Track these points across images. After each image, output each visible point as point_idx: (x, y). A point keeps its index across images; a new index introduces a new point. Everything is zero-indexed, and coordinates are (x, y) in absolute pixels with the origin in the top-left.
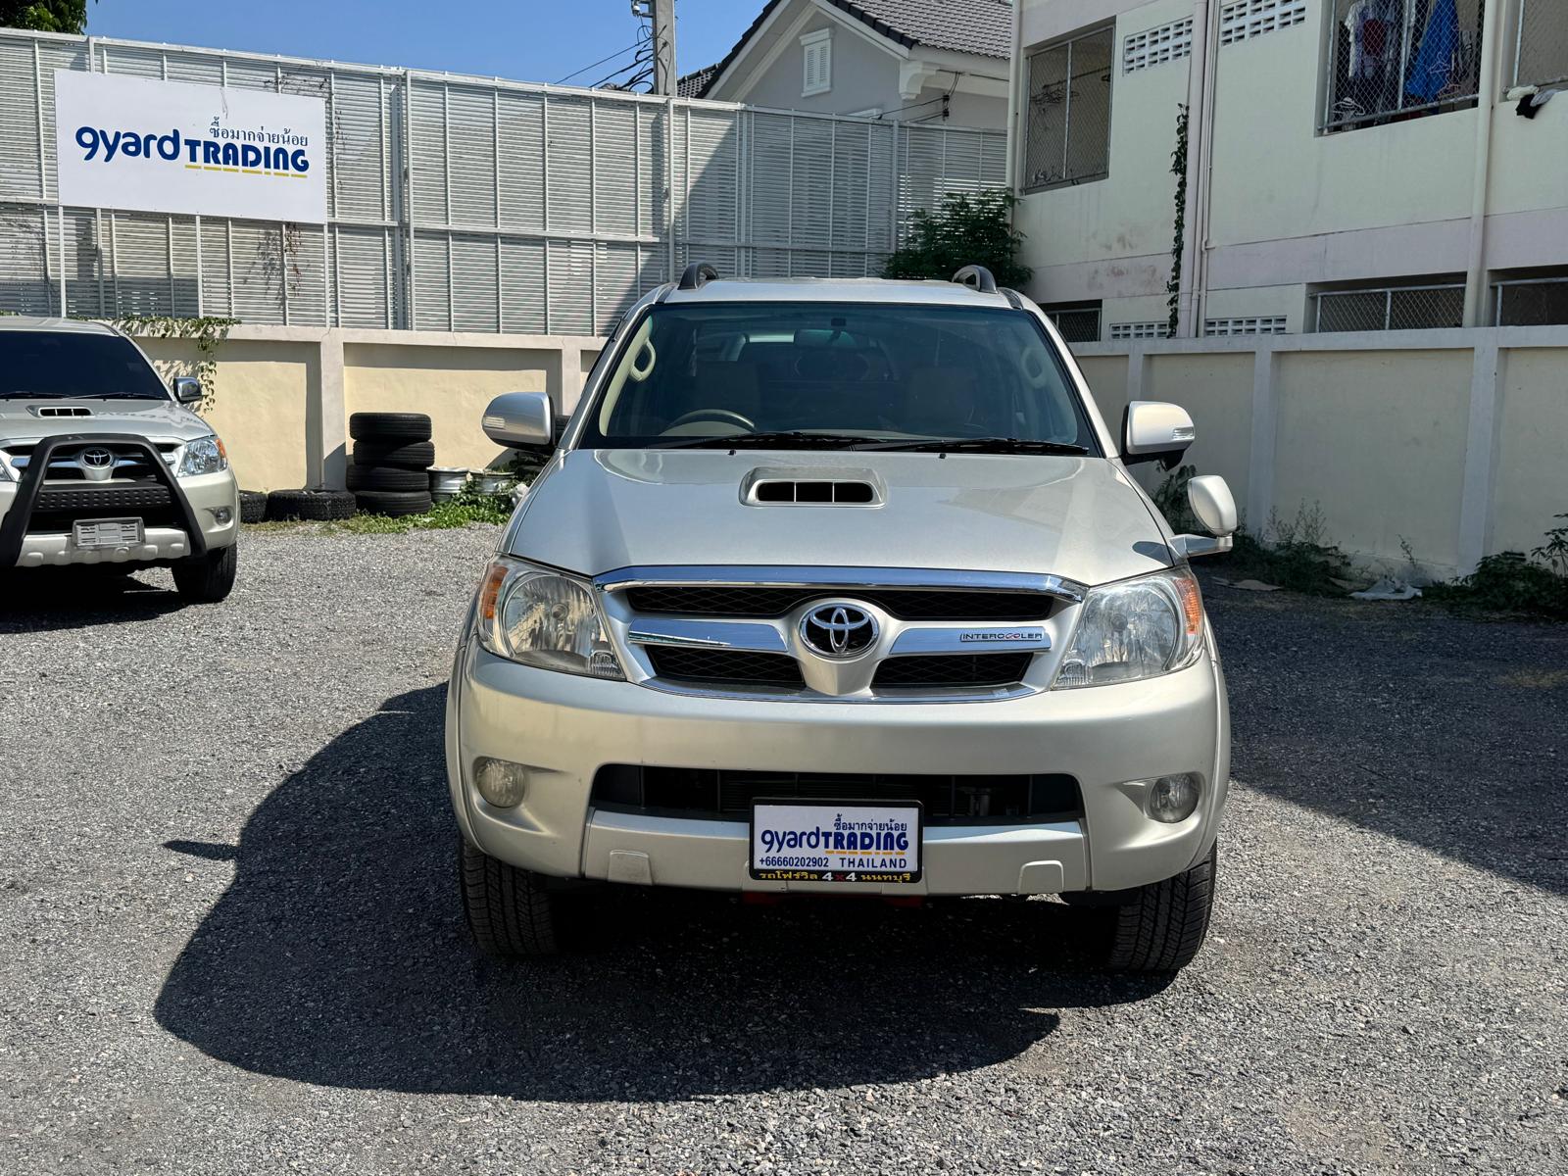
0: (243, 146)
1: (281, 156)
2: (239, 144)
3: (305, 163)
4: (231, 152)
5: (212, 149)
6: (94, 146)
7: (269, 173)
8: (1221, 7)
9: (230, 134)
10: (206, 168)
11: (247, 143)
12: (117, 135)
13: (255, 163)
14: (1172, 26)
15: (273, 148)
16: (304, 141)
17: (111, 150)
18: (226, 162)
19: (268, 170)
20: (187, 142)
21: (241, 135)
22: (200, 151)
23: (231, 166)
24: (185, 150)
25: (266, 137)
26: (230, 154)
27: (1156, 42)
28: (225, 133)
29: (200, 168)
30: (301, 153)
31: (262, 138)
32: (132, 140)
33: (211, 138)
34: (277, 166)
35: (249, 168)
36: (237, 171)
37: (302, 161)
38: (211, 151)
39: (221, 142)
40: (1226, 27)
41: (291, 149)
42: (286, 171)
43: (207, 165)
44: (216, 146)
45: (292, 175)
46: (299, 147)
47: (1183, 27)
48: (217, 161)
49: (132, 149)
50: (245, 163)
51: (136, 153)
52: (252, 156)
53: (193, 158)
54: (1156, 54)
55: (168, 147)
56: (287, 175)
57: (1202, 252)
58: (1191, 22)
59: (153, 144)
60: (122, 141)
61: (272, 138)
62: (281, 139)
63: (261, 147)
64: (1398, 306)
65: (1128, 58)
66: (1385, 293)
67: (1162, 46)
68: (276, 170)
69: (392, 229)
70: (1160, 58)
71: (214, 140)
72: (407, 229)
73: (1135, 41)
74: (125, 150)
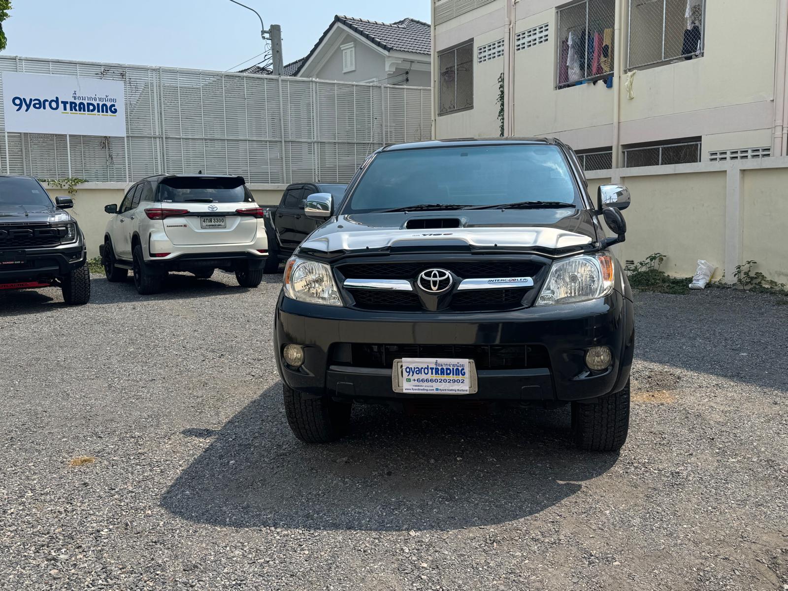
0: (87, 103)
1: (105, 107)
2: (85, 102)
3: (116, 110)
4: (82, 106)
5: (73, 105)
6: (20, 105)
7: (99, 115)
8: (515, 34)
9: (82, 98)
10: (71, 113)
11: (89, 102)
12: (31, 100)
13: (93, 111)
14: (496, 43)
15: (101, 104)
16: (113, 100)
17: (28, 107)
18: (80, 110)
19: (99, 113)
20: (62, 102)
21: (87, 98)
22: (68, 106)
23: (82, 112)
24: (61, 105)
25: (98, 99)
26: (82, 107)
27: (490, 49)
28: (79, 98)
29: (68, 113)
30: (114, 105)
31: (95, 100)
32: (38, 102)
34: (103, 112)
35: (90, 113)
36: (85, 114)
37: (114, 109)
38: (73, 106)
39: (78, 102)
40: (517, 43)
41: (109, 104)
42: (107, 114)
43: (71, 112)
44: (75, 103)
45: (110, 115)
46: (113, 103)
47: (501, 43)
48: (76, 110)
49: (37, 106)
50: (88, 111)
51: (39, 108)
52: (91, 107)
53: (65, 109)
54: (490, 55)
55: (54, 105)
58: (503, 41)
60: (33, 103)
61: (100, 99)
62: (104, 100)
63: (95, 103)
64: (588, 162)
65: (479, 57)
66: (583, 156)
67: (493, 51)
68: (103, 113)
69: (155, 138)
70: (492, 57)
71: (74, 101)
72: (162, 138)
73: (482, 49)
74: (34, 106)
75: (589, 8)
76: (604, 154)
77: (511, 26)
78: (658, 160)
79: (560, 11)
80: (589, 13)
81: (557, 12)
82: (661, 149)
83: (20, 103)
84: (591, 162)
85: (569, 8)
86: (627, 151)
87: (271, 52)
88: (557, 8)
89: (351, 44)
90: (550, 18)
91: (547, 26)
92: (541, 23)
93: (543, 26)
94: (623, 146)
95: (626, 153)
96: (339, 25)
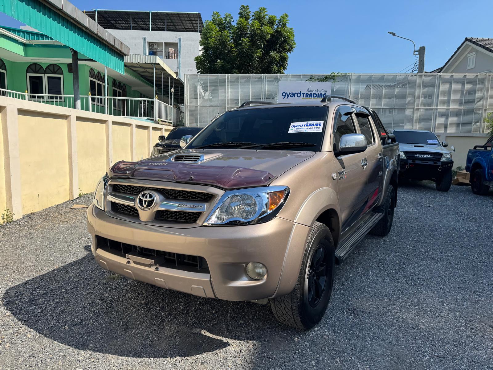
1: (321, 95)
4: (311, 95)
6: (285, 96)
9: (311, 91)
10: (306, 98)
11: (314, 93)
12: (290, 93)
13: (315, 97)
15: (320, 93)
16: (326, 91)
17: (288, 96)
18: (310, 97)
19: (318, 98)
20: (302, 94)
21: (313, 91)
22: (305, 95)
24: (302, 95)
25: (318, 91)
30: (325, 94)
31: (317, 92)
32: (292, 94)
33: (307, 92)
34: (320, 97)
35: (314, 98)
36: (312, 99)
39: (309, 93)
41: (323, 93)
44: (308, 94)
46: (325, 93)
48: (308, 97)
49: (292, 96)
50: (313, 97)
51: (292, 97)
52: (315, 95)
53: (303, 97)
55: (299, 95)
59: (296, 95)
60: (290, 94)
62: (321, 91)
71: (308, 93)
74: (291, 96)
87: (418, 62)
89: (474, 53)
96: (467, 42)
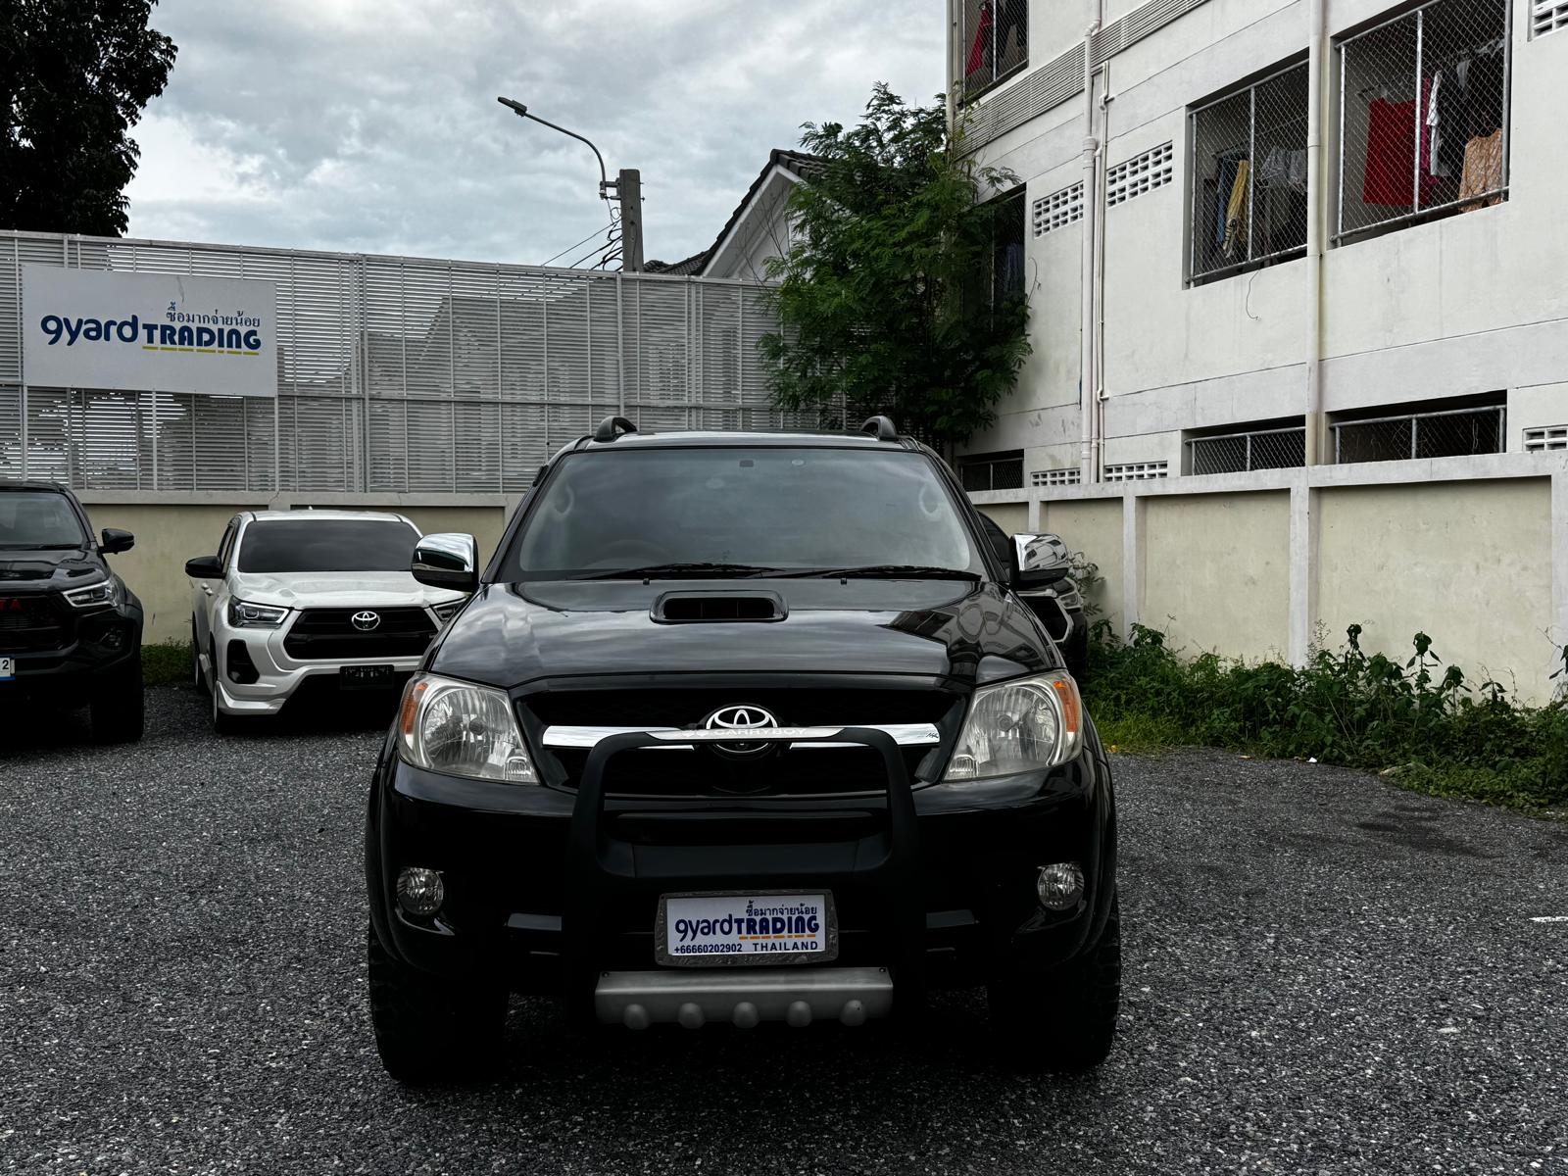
0: (198, 328)
1: (234, 336)
2: (194, 326)
3: (258, 343)
4: (186, 334)
5: (168, 332)
6: (58, 332)
7: (223, 352)
8: (1106, 170)
9: (186, 318)
10: (162, 349)
11: (202, 325)
12: (80, 322)
13: (208, 343)
14: (1069, 190)
15: (227, 329)
16: (256, 322)
17: (74, 335)
18: (182, 342)
19: (221, 349)
20: (145, 326)
21: (197, 318)
22: (157, 334)
23: (186, 346)
24: (143, 333)
25: (220, 320)
26: (185, 336)
27: (1059, 205)
28: (181, 317)
29: (156, 348)
30: (254, 333)
31: (216, 322)
32: (93, 326)
33: (167, 322)
34: (230, 345)
35: (203, 348)
36: (192, 350)
37: (255, 340)
38: (167, 333)
39: (177, 325)
40: (1111, 189)
41: (243, 330)
42: (238, 350)
43: (164, 346)
44: (172, 329)
45: (245, 353)
46: (252, 328)
47: (1077, 190)
48: (173, 342)
49: (93, 334)
50: (199, 343)
51: (97, 338)
52: (206, 337)
53: (150, 340)
54: (1058, 217)
55: (127, 332)
56: (240, 353)
57: (1098, 404)
58: (1082, 186)
59: (113, 330)
60: (84, 327)
61: (225, 321)
62: (234, 322)
63: (215, 329)
64: (1256, 450)
65: (1037, 221)
66: (1246, 437)
67: (1062, 209)
68: (230, 349)
69: (349, 399)
70: (1060, 221)
71: (170, 324)
72: (364, 399)
73: (1042, 206)
74: (87, 334)
75: (1257, 104)
76: (1291, 433)
77: (1098, 152)
78: (1410, 449)
79: (1197, 113)
80: (1257, 113)
81: (1191, 117)
82: (1414, 422)
83: (57, 328)
84: (1262, 451)
85: (1214, 106)
86: (1340, 427)
87: (619, 226)
88: (1191, 106)
90: (1176, 131)
91: (1170, 148)
92: (1158, 142)
93: (1162, 148)
94: (1329, 413)
95: (1338, 430)
96: (780, 169)
